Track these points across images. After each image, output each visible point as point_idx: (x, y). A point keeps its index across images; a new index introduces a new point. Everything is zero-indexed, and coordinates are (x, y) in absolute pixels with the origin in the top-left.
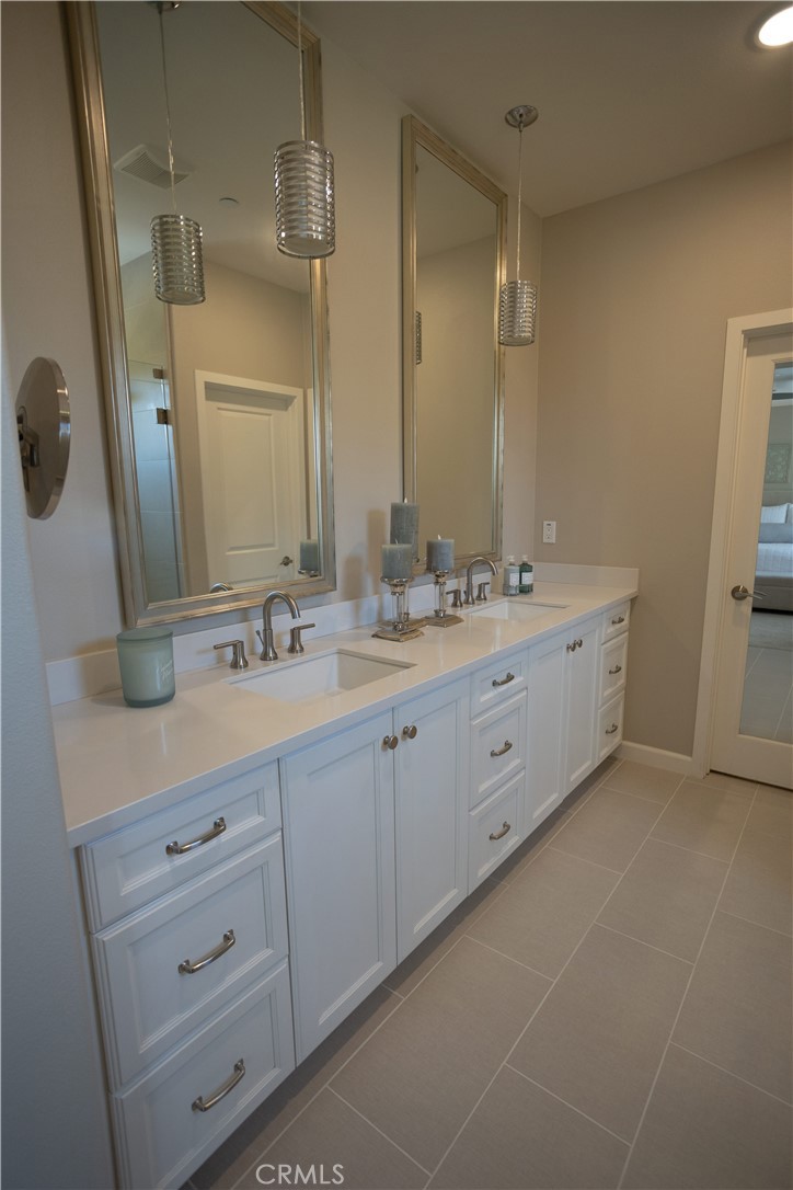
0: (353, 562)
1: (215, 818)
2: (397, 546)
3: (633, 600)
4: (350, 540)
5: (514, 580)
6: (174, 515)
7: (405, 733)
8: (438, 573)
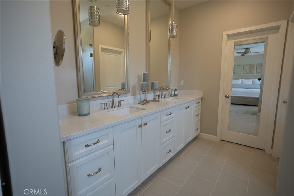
0: (134, 87)
1: (97, 139)
2: (144, 82)
3: (202, 98)
4: (133, 82)
5: (173, 93)
6: (93, 78)
7: (144, 124)
8: (154, 89)
